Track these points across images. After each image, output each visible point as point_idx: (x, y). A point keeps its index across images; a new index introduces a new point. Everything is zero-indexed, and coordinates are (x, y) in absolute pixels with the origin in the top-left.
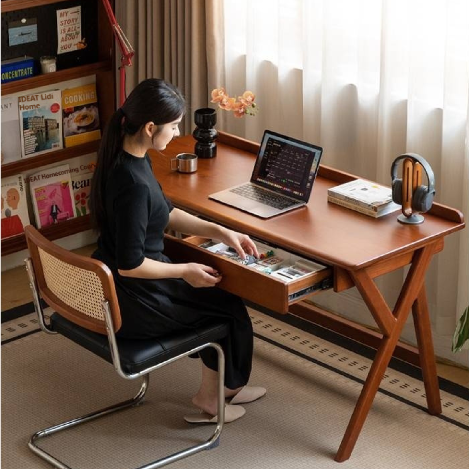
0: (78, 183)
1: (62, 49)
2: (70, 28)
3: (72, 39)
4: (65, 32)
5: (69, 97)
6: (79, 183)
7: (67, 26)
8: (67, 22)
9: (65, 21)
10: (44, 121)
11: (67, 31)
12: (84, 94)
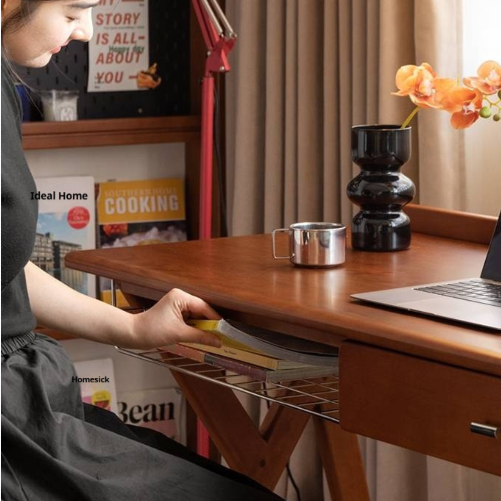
0: (136, 410)
1: (99, 82)
2: (119, 35)
3: (124, 61)
4: (107, 41)
5: (115, 199)
6: (140, 410)
7: (112, 28)
8: (112, 18)
9: (109, 16)
10: (50, 245)
11: (111, 38)
12: (153, 198)
